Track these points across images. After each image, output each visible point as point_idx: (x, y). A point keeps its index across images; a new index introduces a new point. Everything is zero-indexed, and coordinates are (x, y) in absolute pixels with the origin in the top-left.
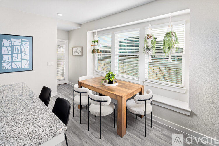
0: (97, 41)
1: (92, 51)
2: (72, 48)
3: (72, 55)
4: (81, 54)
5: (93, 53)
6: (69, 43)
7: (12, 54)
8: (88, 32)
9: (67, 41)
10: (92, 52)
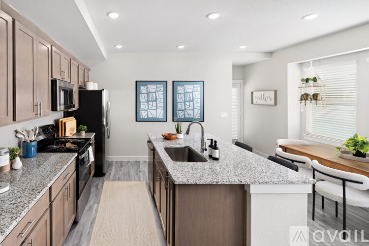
0: (315, 80)
1: (300, 97)
2: (252, 93)
3: (252, 103)
4: (273, 102)
5: (303, 102)
6: (244, 84)
7: (185, 102)
8: (288, 64)
9: (241, 82)
10: (301, 100)
